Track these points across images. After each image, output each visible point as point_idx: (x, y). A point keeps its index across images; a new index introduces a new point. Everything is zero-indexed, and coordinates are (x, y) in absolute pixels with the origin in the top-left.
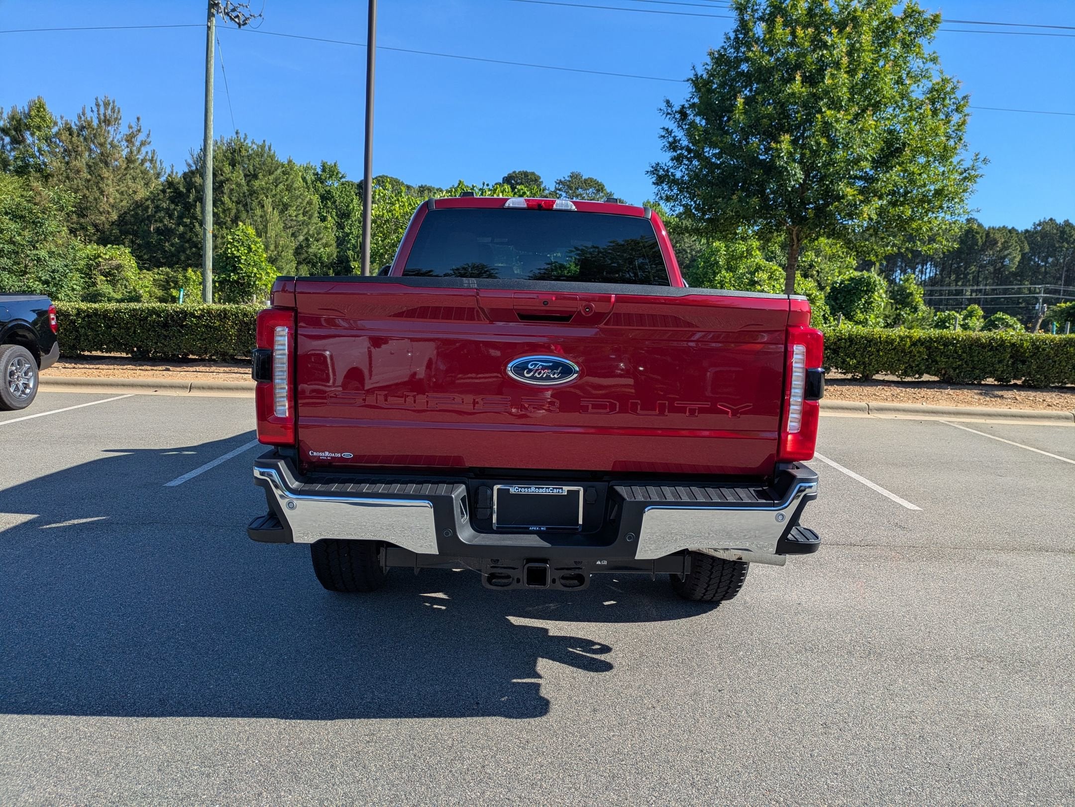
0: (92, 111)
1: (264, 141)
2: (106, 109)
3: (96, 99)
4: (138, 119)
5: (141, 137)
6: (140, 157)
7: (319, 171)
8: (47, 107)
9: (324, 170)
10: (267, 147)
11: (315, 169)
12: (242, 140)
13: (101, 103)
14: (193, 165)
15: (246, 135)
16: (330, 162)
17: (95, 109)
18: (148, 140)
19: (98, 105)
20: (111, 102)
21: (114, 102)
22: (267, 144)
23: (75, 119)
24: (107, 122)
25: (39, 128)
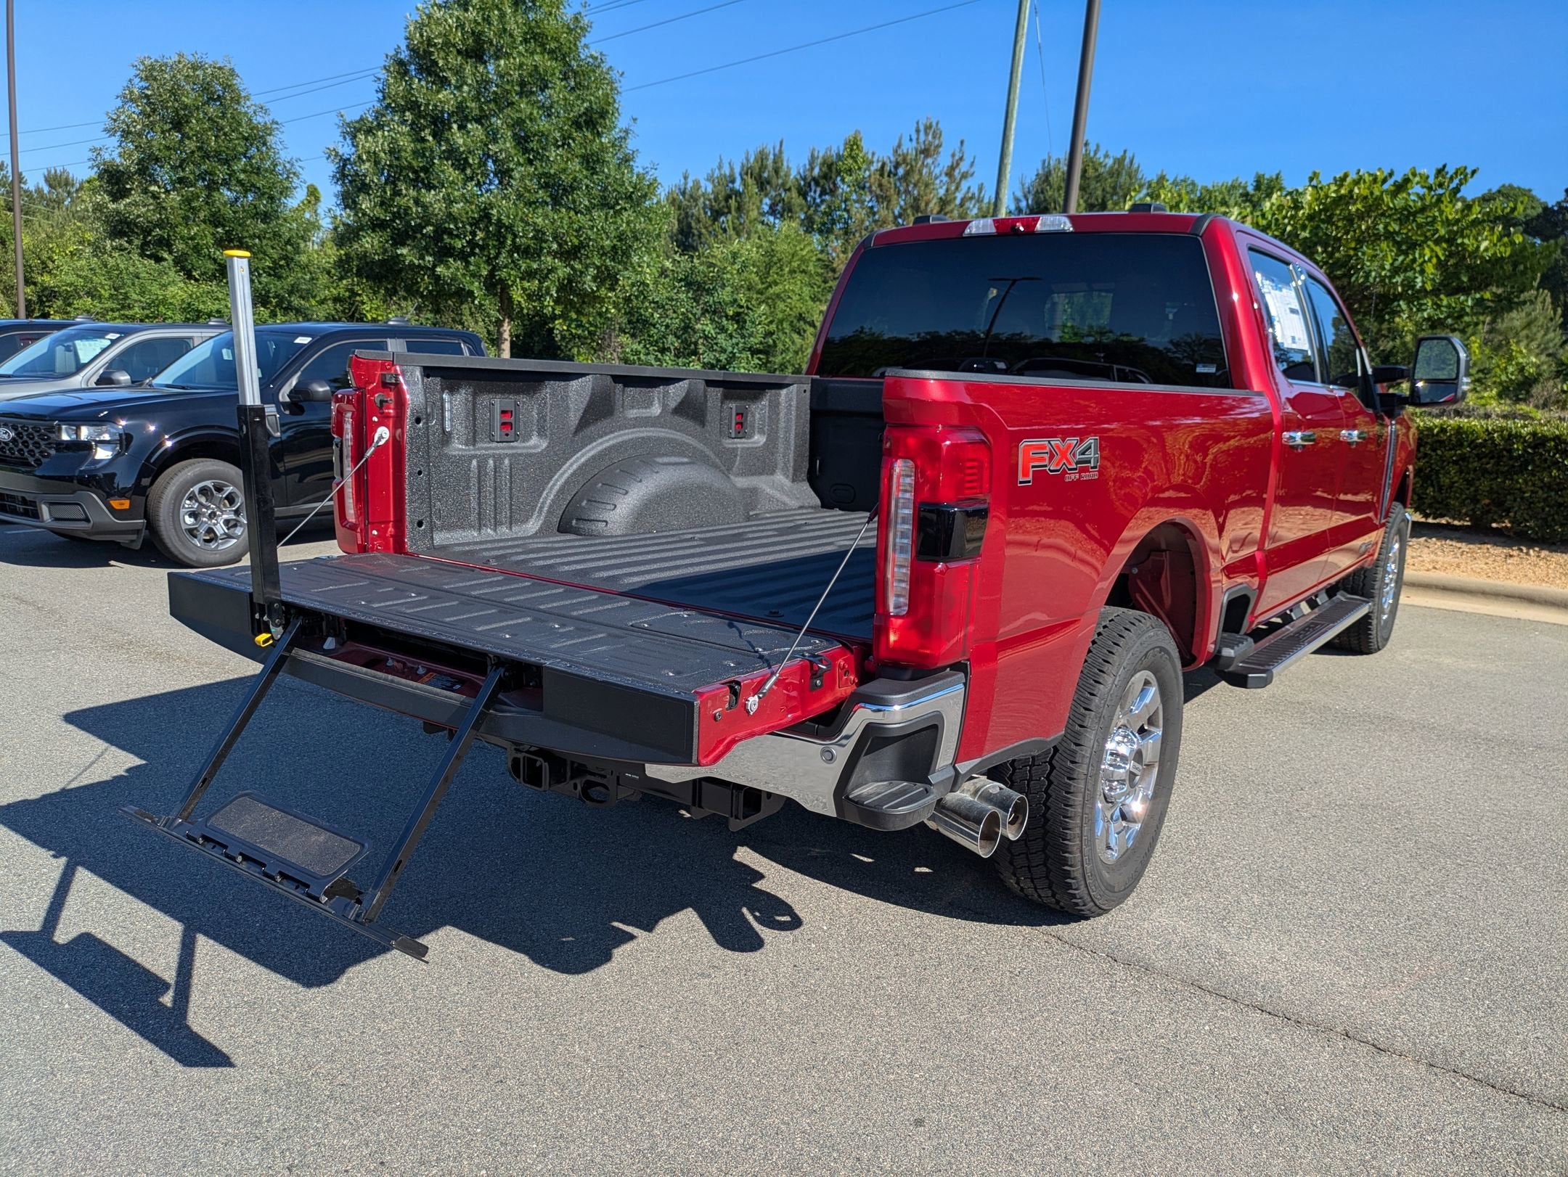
0: (911, 140)
1: (1125, 152)
2: (926, 134)
3: (918, 123)
4: (962, 142)
5: (964, 167)
6: (959, 196)
7: (1250, 189)
8: (863, 144)
9: (1258, 188)
10: (1127, 161)
11: (1245, 188)
12: (1092, 154)
13: (922, 128)
14: (1022, 199)
15: (1098, 146)
16: (1269, 174)
17: (914, 137)
18: (972, 170)
19: (918, 131)
20: (934, 124)
21: (937, 124)
22: (1129, 155)
23: (890, 153)
24: (926, 152)
25: (850, 171)
